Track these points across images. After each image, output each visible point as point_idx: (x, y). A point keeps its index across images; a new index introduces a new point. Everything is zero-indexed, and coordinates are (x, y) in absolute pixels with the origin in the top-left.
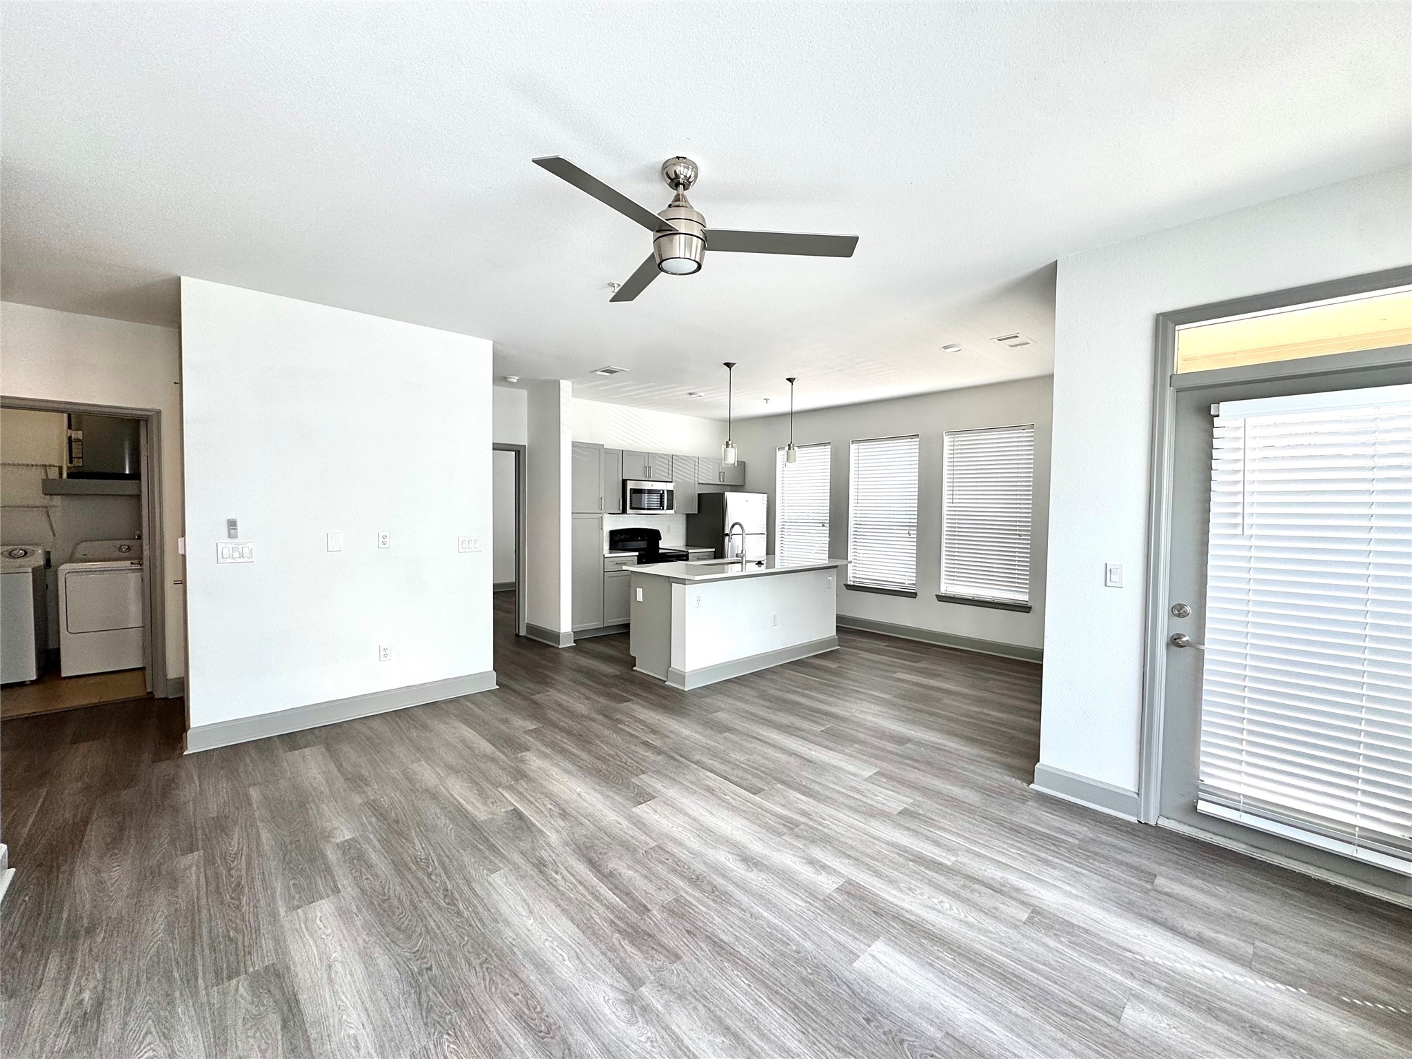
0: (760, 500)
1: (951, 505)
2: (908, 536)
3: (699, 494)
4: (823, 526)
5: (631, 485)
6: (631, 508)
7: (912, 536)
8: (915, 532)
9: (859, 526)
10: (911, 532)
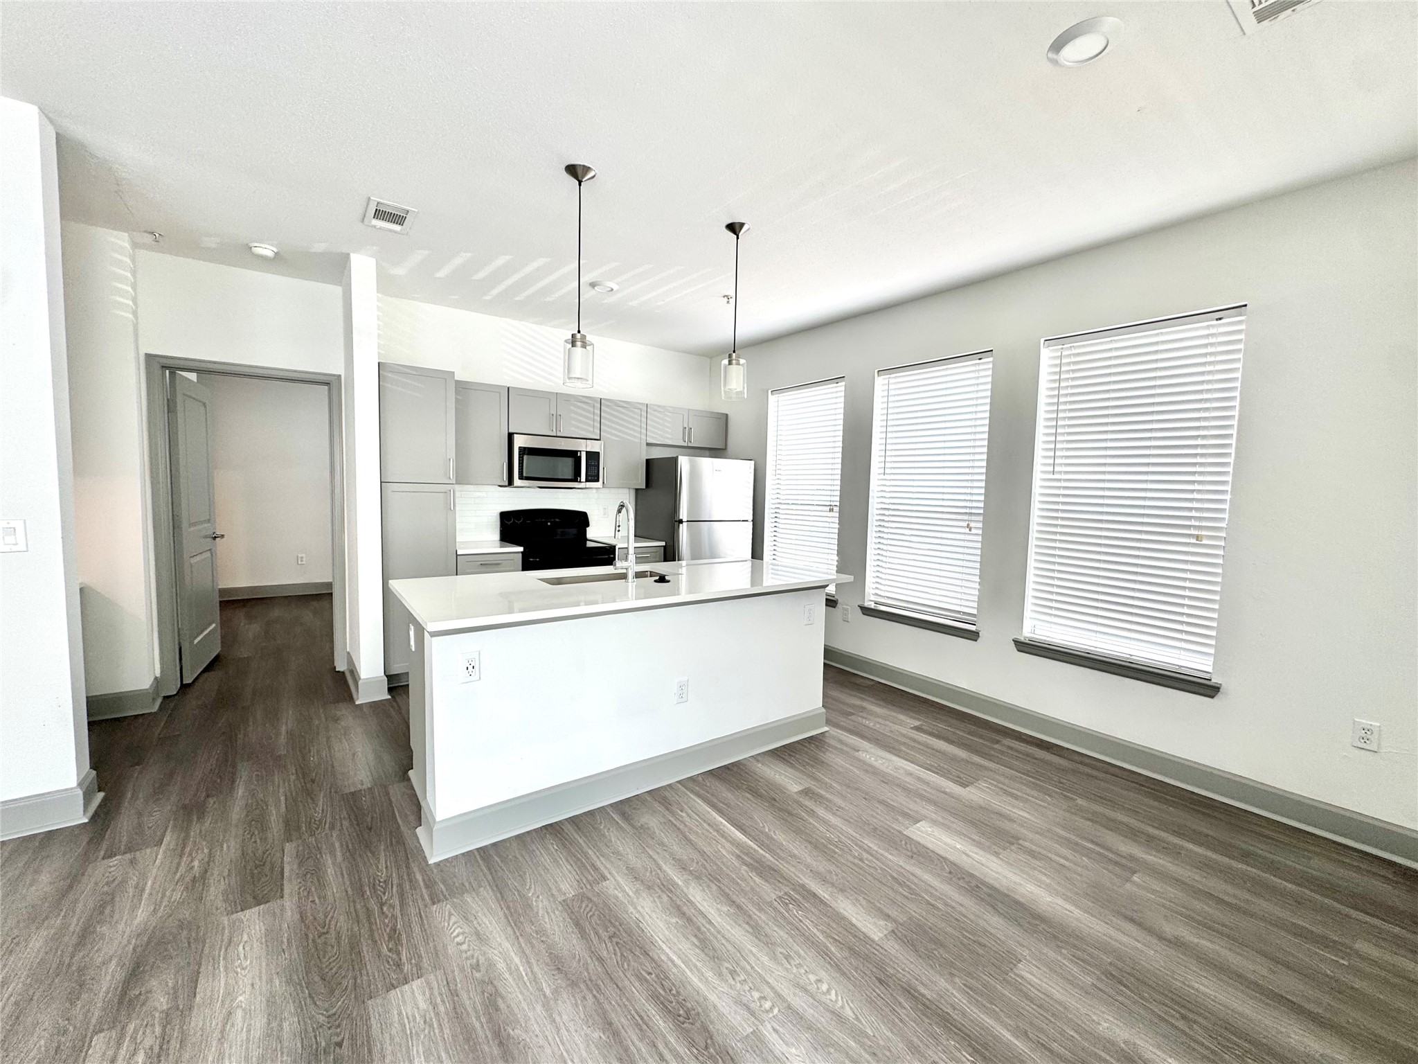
0: (745, 469)
1: (1051, 476)
2: (967, 530)
3: (648, 461)
4: (831, 510)
5: (519, 442)
6: (521, 477)
7: (974, 531)
8: (980, 525)
9: (887, 512)
10: (972, 525)
